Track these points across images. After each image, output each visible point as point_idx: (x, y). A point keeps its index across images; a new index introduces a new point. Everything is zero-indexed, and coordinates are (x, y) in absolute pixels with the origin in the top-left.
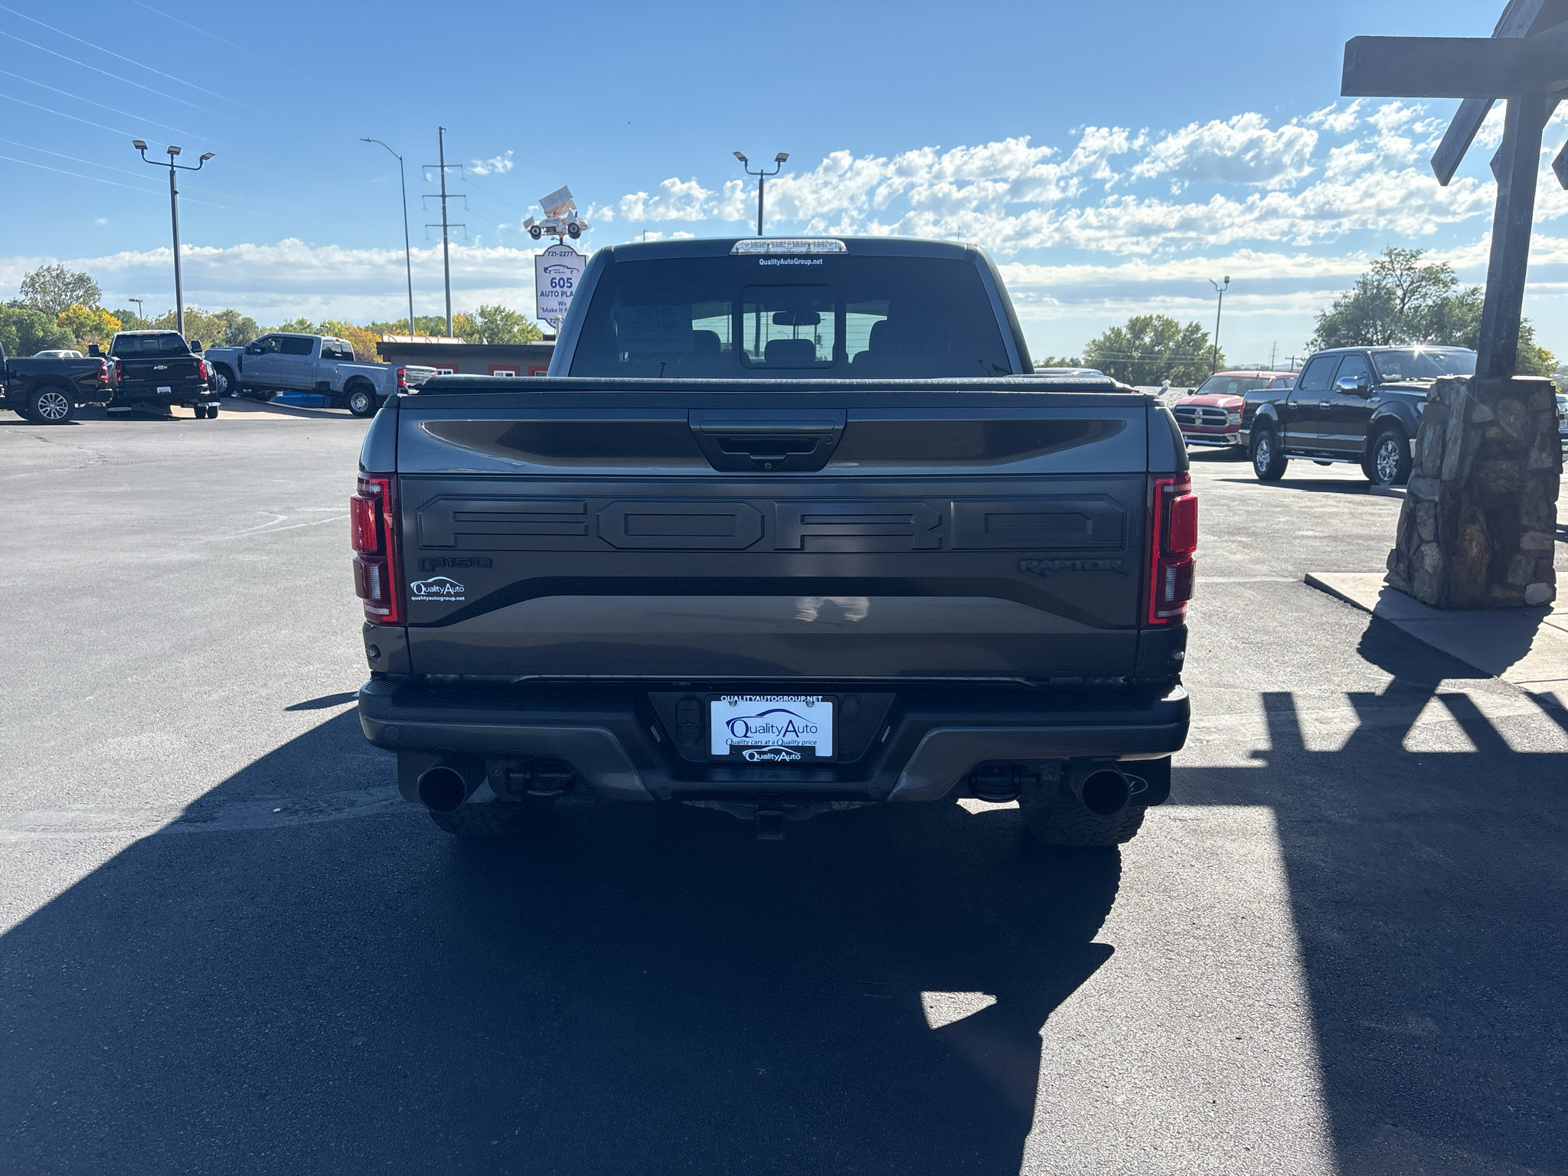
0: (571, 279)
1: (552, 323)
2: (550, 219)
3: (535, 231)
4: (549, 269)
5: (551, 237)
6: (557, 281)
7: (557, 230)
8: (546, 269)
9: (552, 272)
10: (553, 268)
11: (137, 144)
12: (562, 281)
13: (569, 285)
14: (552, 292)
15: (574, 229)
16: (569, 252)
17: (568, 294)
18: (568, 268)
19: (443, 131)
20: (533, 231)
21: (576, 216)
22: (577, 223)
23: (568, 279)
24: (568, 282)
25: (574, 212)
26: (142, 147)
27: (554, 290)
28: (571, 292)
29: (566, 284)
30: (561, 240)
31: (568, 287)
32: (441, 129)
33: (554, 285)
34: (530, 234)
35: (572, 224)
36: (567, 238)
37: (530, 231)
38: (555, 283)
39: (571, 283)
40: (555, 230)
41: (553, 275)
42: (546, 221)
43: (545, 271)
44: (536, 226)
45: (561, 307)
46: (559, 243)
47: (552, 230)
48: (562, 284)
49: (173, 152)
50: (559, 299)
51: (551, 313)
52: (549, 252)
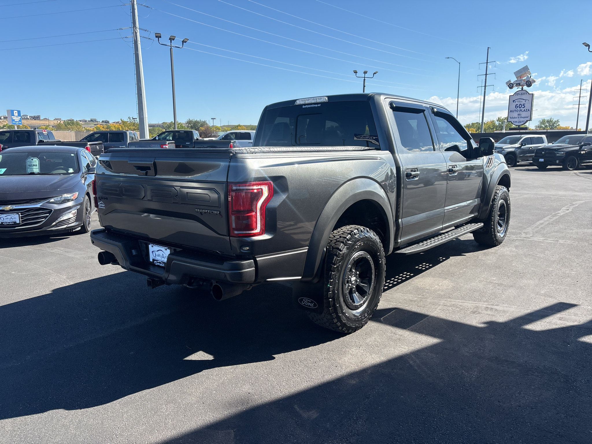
0: (525, 104)
1: (514, 123)
2: (518, 80)
3: (511, 86)
4: (515, 101)
5: (517, 87)
6: (518, 105)
7: (521, 84)
8: (514, 101)
9: (517, 102)
10: (517, 100)
11: (355, 71)
12: (520, 106)
13: (524, 107)
14: (515, 110)
15: (529, 83)
16: (525, 93)
17: (523, 111)
18: (524, 100)
19: (489, 49)
20: (510, 86)
21: (530, 77)
22: (531, 80)
23: (523, 104)
24: (523, 106)
25: (529, 76)
26: (356, 72)
27: (517, 109)
28: (524, 110)
29: (522, 107)
30: (522, 88)
31: (523, 108)
32: (488, 48)
33: (517, 107)
34: (508, 87)
35: (527, 81)
36: (525, 88)
37: (508, 86)
38: (517, 106)
39: (524, 106)
40: (520, 84)
41: (517, 103)
42: (516, 81)
43: (513, 102)
44: (511, 84)
45: (519, 116)
46: (521, 89)
47: (518, 85)
48: (520, 107)
49: (365, 73)
50: (519, 113)
51: (514, 119)
52: (516, 94)
